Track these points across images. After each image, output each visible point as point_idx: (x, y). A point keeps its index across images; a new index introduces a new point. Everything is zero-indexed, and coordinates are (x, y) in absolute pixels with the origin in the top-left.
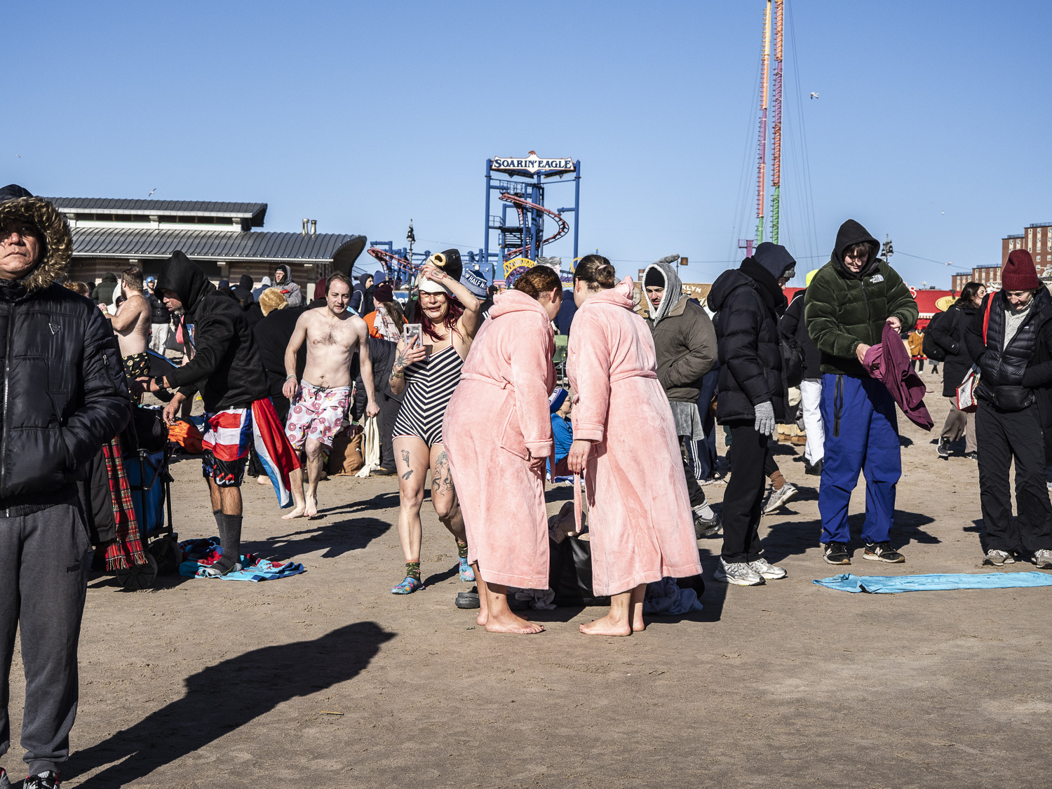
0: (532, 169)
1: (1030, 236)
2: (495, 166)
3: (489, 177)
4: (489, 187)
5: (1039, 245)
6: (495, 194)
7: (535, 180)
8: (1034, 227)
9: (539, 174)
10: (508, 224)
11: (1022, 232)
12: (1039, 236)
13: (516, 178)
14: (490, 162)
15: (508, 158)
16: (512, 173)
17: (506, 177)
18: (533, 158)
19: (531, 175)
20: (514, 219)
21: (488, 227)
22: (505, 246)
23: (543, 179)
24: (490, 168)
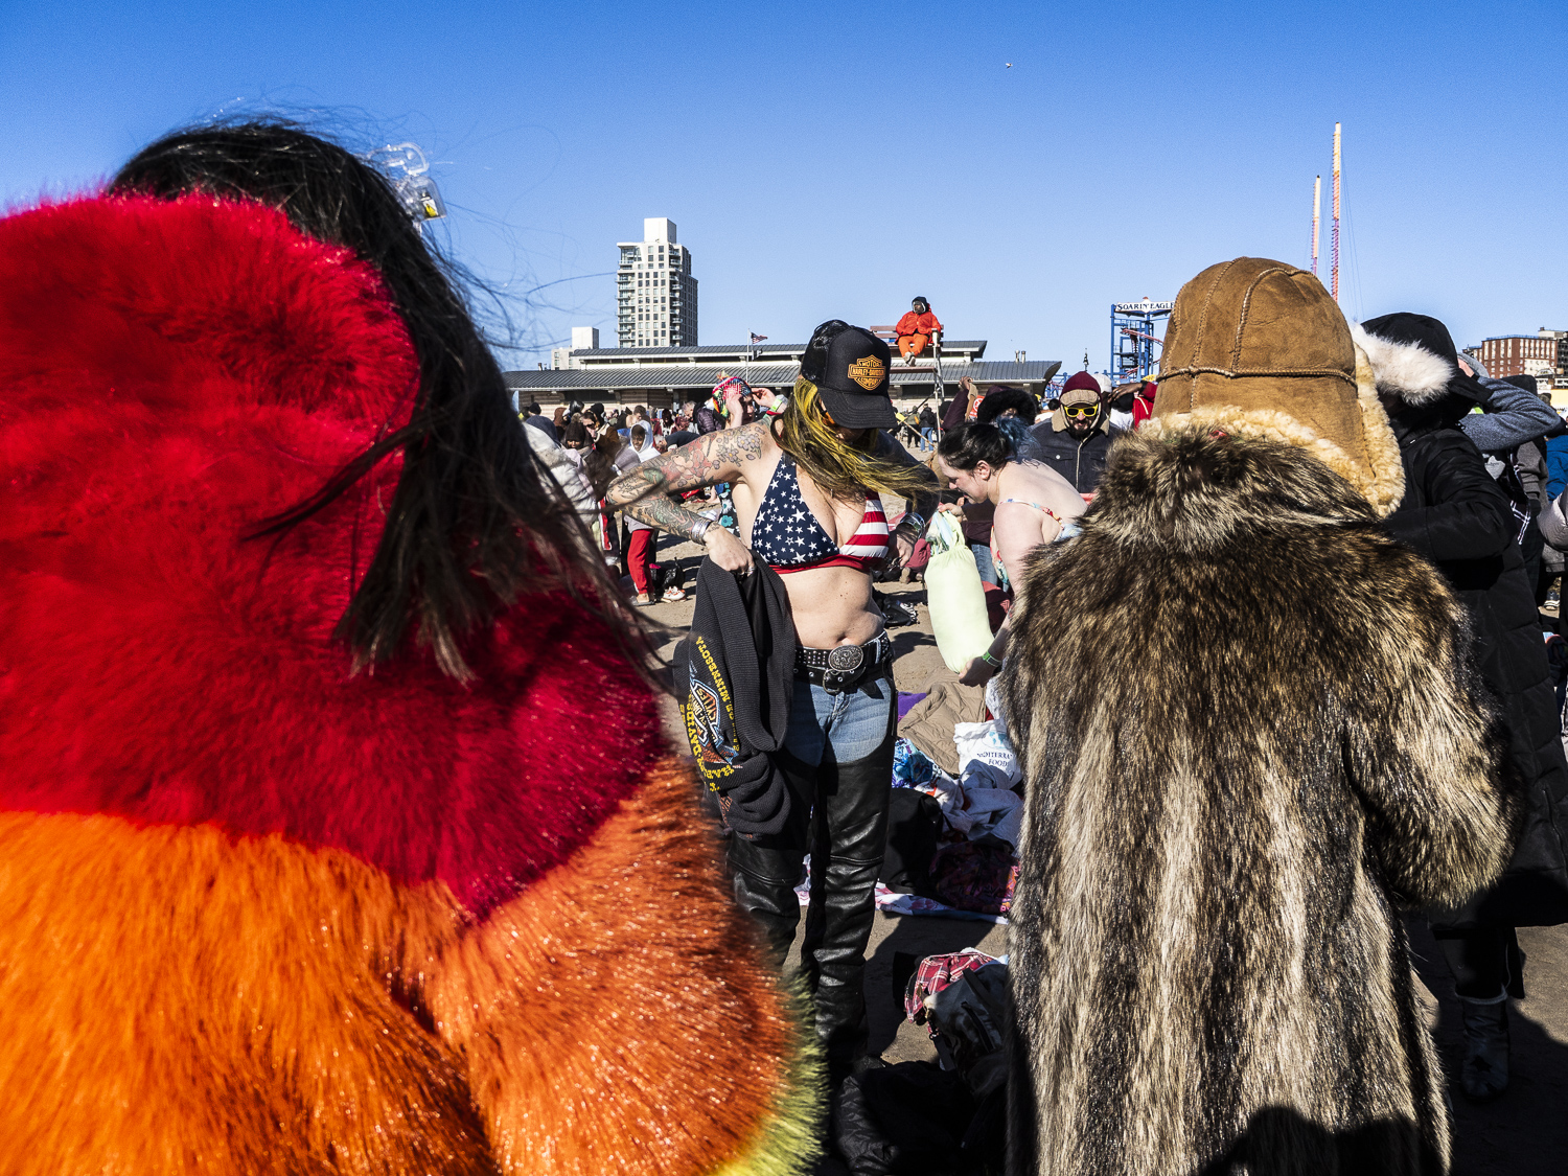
0: (1145, 310)
1: (1487, 347)
2: (1117, 309)
3: (1113, 318)
4: (1113, 325)
5: (1494, 353)
6: (1118, 329)
7: (1145, 319)
8: (1490, 340)
9: (1149, 314)
10: (1124, 351)
11: (1480, 344)
12: (1494, 346)
13: (1132, 317)
14: (1114, 307)
15: (1127, 303)
16: (1129, 314)
17: (1125, 316)
18: (1146, 302)
19: (1142, 315)
20: (1128, 347)
21: (1113, 354)
22: (1122, 367)
23: (1151, 318)
24: (1114, 311)
